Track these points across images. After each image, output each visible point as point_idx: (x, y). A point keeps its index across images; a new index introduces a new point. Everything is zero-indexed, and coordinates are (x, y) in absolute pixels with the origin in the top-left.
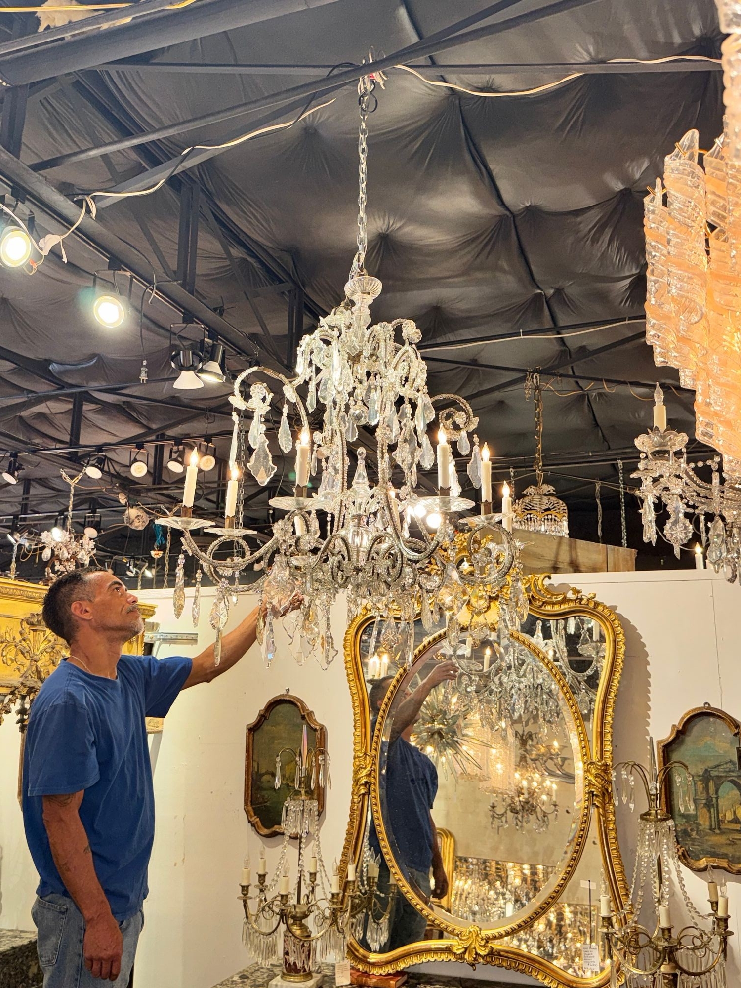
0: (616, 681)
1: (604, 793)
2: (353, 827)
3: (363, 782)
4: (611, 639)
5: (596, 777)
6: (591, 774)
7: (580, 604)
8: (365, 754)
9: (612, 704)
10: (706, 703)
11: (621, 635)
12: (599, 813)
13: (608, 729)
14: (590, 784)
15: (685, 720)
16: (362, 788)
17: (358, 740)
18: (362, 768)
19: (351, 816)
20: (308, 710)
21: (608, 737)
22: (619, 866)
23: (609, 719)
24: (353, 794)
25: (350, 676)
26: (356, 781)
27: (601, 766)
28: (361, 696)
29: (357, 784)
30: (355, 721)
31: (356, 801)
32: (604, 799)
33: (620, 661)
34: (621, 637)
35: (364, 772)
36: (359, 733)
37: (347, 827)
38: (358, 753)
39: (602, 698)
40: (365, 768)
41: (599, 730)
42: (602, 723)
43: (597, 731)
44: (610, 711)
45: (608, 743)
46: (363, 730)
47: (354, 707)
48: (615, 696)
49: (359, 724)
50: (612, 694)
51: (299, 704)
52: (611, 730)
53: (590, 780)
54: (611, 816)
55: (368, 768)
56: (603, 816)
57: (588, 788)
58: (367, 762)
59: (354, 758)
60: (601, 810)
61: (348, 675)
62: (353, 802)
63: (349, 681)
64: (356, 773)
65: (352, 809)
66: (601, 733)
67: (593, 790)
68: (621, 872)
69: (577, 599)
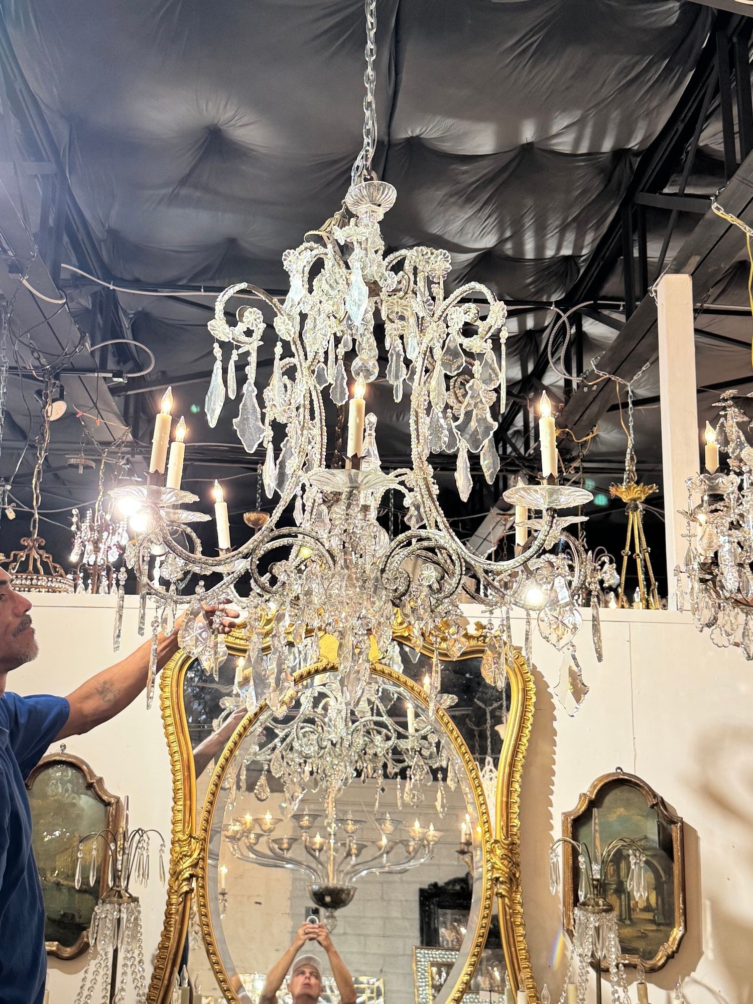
0: (524, 740)
1: (511, 880)
2: (169, 938)
3: (187, 875)
4: (520, 687)
5: (502, 859)
6: (495, 855)
7: (484, 642)
8: (191, 836)
9: (520, 768)
10: (619, 768)
11: (532, 683)
12: (504, 904)
13: (515, 798)
14: (493, 867)
15: (598, 787)
16: (185, 883)
17: (180, 816)
18: (185, 856)
19: (167, 923)
20: (95, 776)
21: (516, 809)
22: (528, 970)
23: (517, 786)
24: (169, 893)
25: (170, 728)
26: (176, 874)
27: (508, 845)
28: (185, 756)
29: (177, 879)
30: (175, 791)
31: (174, 901)
32: (511, 888)
33: (530, 715)
34: (531, 685)
35: (188, 862)
36: (181, 808)
37: (160, 939)
38: (180, 835)
39: (509, 760)
40: (190, 856)
41: (505, 799)
42: (508, 790)
43: (502, 801)
44: (517, 776)
45: (515, 816)
46: (188, 803)
47: (174, 772)
48: (523, 757)
49: (180, 794)
50: (520, 756)
51: (85, 767)
52: (518, 800)
53: (495, 863)
54: (519, 907)
55: (195, 855)
56: (510, 908)
57: (490, 874)
58: (194, 847)
59: (173, 843)
60: (507, 900)
61: (166, 726)
62: (169, 904)
63: (167, 735)
64: (176, 863)
65: (168, 914)
66: (507, 803)
67: (497, 875)
68: (531, 977)
69: (481, 636)
